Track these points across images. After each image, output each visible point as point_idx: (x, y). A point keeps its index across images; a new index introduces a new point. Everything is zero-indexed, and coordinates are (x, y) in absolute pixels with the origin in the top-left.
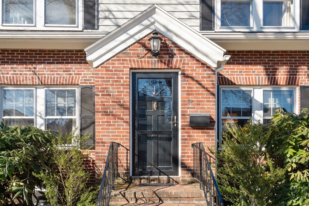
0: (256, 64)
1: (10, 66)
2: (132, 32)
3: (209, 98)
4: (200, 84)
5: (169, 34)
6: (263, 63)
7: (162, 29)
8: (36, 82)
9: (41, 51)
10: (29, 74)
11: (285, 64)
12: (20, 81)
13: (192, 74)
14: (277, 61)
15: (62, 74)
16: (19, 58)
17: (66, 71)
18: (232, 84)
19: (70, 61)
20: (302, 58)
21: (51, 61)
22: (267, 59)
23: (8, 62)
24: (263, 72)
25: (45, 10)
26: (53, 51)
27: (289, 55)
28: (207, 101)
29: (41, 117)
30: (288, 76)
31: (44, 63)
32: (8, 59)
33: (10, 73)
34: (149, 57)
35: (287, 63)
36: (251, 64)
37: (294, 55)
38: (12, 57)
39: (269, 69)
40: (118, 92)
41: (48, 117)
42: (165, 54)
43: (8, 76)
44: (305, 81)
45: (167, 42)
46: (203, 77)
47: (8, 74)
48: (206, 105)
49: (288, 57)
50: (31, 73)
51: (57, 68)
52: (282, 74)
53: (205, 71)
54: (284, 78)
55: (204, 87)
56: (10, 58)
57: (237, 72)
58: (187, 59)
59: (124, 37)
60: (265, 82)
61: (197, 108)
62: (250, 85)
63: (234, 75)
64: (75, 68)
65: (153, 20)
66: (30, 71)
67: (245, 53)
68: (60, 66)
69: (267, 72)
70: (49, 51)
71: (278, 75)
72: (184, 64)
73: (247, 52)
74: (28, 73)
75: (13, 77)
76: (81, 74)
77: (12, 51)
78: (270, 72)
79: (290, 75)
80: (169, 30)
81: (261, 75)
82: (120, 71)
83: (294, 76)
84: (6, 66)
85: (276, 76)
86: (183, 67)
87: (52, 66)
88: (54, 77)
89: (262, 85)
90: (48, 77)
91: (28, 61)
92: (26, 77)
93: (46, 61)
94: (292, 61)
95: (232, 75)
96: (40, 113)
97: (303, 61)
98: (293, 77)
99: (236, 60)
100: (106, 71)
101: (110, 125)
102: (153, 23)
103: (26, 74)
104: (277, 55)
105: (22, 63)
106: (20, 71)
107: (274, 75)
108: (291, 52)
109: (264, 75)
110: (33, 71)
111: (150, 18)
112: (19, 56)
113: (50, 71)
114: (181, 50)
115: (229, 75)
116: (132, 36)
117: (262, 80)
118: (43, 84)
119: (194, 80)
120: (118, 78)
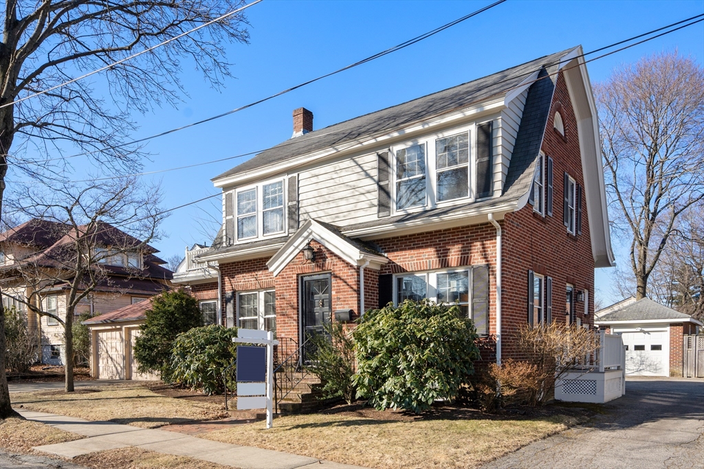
0: (427, 247)
1: (241, 275)
2: (296, 244)
3: (352, 294)
4: (345, 282)
5: (322, 241)
6: (434, 245)
7: (318, 238)
8: (258, 287)
9: (260, 259)
10: (253, 281)
11: (457, 242)
12: (248, 287)
13: (340, 274)
14: (448, 240)
18: (404, 271)
20: (475, 233)
22: (437, 240)
24: (434, 255)
25: (263, 217)
27: (461, 231)
28: (351, 297)
29: (262, 317)
30: (460, 256)
32: (240, 270)
33: (242, 280)
34: (309, 263)
35: (459, 241)
36: (422, 247)
37: (467, 230)
38: (243, 267)
39: (440, 250)
40: (290, 295)
41: (267, 316)
42: (320, 258)
44: (478, 259)
45: (322, 248)
46: (347, 276)
47: (241, 282)
48: (350, 301)
49: (460, 233)
51: (270, 273)
52: (454, 254)
54: (455, 258)
55: (348, 285)
57: (408, 258)
58: (335, 260)
59: (292, 248)
60: (436, 266)
61: (344, 305)
62: (424, 270)
63: (406, 261)
65: (310, 231)
67: (417, 236)
69: (438, 254)
71: (449, 256)
72: (334, 265)
73: (418, 234)
74: (252, 279)
77: (243, 261)
78: (441, 254)
79: (462, 254)
80: (322, 238)
81: (432, 258)
82: (290, 277)
83: (466, 255)
85: (469, 255)
86: (333, 268)
87: (267, 271)
89: (433, 269)
90: (265, 281)
91: (252, 269)
92: (251, 283)
94: (464, 237)
95: (404, 261)
96: (262, 313)
97: (476, 236)
98: (464, 257)
99: (407, 246)
100: (283, 278)
101: (285, 323)
102: (310, 234)
103: (251, 281)
104: (448, 233)
107: (447, 256)
108: (463, 227)
109: (435, 258)
110: (255, 278)
111: (308, 230)
113: (266, 276)
114: (332, 253)
115: (401, 262)
116: (297, 248)
117: (433, 263)
118: (262, 289)
119: (341, 279)
120: (289, 283)
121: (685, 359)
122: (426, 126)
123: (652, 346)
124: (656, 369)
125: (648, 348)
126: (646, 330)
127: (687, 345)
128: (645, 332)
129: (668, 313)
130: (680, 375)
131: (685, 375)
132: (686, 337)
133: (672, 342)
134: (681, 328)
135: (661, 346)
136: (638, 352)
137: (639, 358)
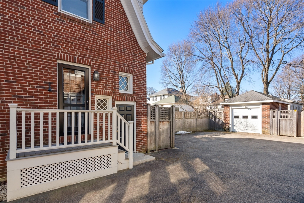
121: (271, 124)
123: (252, 116)
124: (255, 130)
125: (250, 117)
126: (248, 107)
127: (272, 116)
128: (248, 109)
129: (261, 97)
130: (268, 133)
131: (271, 134)
132: (272, 111)
133: (263, 114)
134: (268, 106)
135: (257, 116)
136: (245, 119)
137: (245, 123)
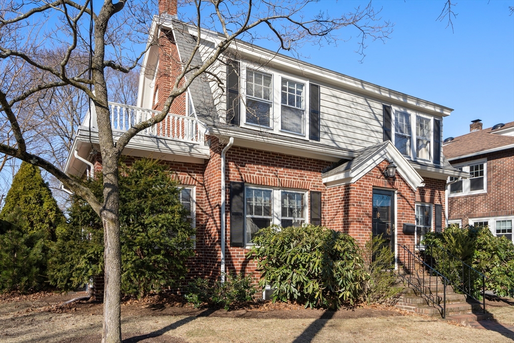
4: (408, 202)
8: (277, 185)
9: (281, 155)
10: (272, 176)
11: (428, 187)
12: (264, 182)
13: (404, 194)
15: (298, 179)
16: (263, 159)
17: (301, 177)
19: (303, 167)
20: (435, 184)
21: (289, 166)
23: (254, 162)
26: (290, 156)
29: (277, 218)
30: (430, 197)
31: (283, 166)
32: (254, 159)
33: (256, 172)
34: (383, 179)
37: (432, 181)
38: (257, 157)
39: (420, 190)
40: (366, 203)
41: (284, 218)
43: (255, 175)
44: (437, 200)
46: (409, 197)
47: (254, 173)
48: (411, 217)
49: (429, 182)
50: (273, 174)
51: (294, 173)
53: (410, 192)
54: (427, 197)
55: (409, 204)
56: (256, 158)
58: (401, 182)
61: (406, 219)
64: (307, 175)
65: (386, 152)
66: (272, 173)
68: (296, 171)
70: (287, 156)
71: (425, 195)
72: (400, 186)
75: (259, 177)
76: (311, 181)
77: (257, 151)
82: (367, 187)
84: (252, 166)
86: (400, 188)
87: (289, 170)
88: (291, 181)
90: (287, 180)
91: (271, 163)
92: (269, 179)
93: (285, 165)
94: (431, 185)
96: (277, 214)
97: (436, 186)
100: (360, 186)
103: (269, 176)
105: (266, 165)
106: (265, 172)
108: (430, 179)
110: (274, 173)
112: (264, 157)
113: (288, 175)
114: (399, 175)
116: (374, 162)
118: (282, 187)
119: (405, 198)
120: (366, 193)
122: (418, 105)
